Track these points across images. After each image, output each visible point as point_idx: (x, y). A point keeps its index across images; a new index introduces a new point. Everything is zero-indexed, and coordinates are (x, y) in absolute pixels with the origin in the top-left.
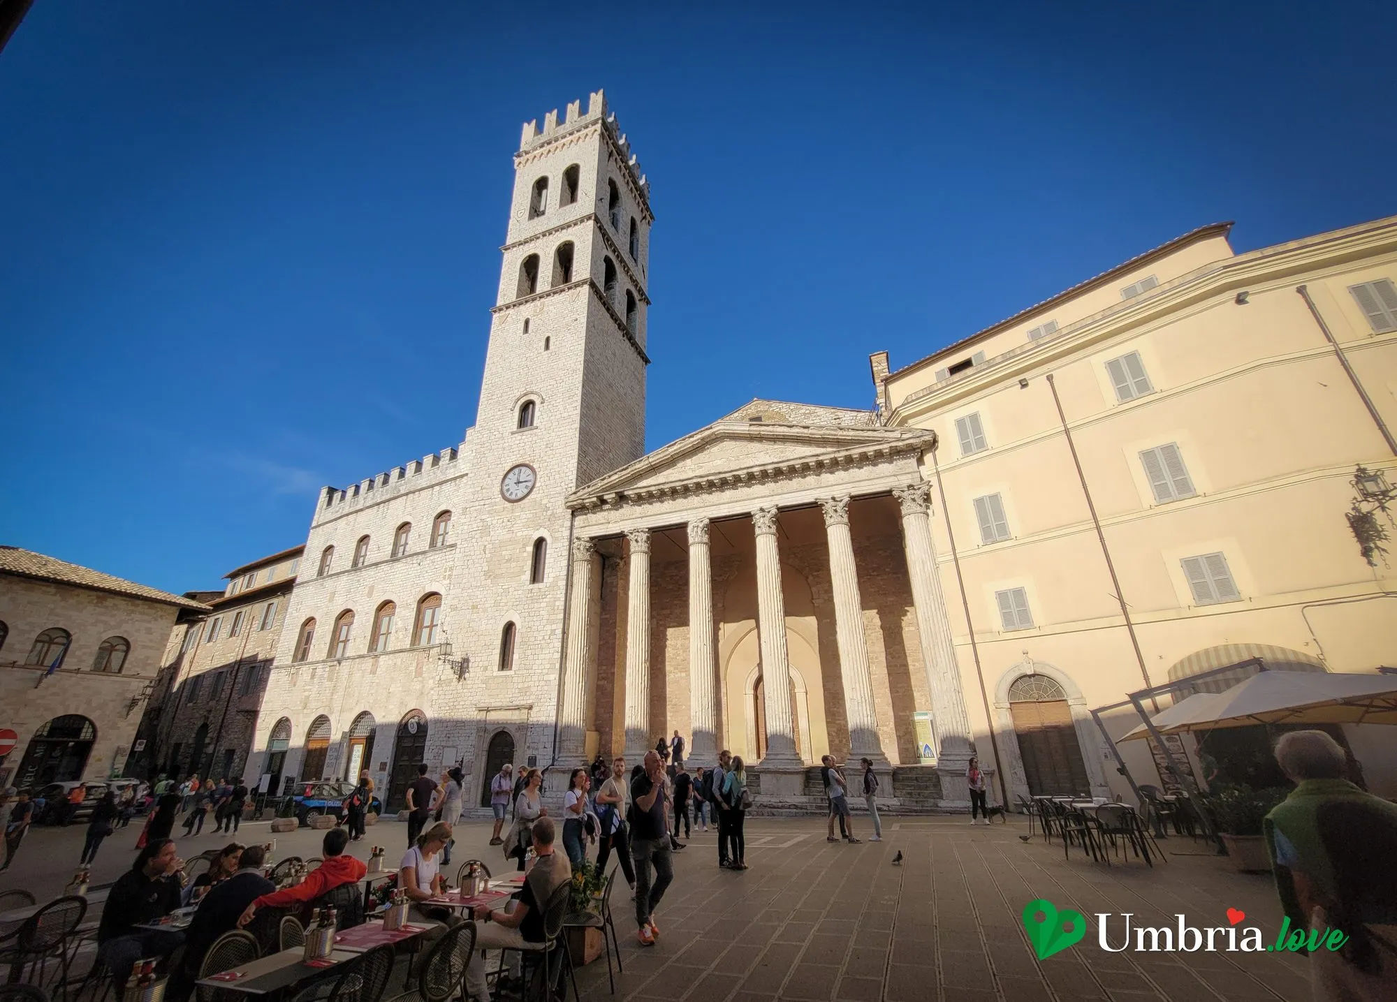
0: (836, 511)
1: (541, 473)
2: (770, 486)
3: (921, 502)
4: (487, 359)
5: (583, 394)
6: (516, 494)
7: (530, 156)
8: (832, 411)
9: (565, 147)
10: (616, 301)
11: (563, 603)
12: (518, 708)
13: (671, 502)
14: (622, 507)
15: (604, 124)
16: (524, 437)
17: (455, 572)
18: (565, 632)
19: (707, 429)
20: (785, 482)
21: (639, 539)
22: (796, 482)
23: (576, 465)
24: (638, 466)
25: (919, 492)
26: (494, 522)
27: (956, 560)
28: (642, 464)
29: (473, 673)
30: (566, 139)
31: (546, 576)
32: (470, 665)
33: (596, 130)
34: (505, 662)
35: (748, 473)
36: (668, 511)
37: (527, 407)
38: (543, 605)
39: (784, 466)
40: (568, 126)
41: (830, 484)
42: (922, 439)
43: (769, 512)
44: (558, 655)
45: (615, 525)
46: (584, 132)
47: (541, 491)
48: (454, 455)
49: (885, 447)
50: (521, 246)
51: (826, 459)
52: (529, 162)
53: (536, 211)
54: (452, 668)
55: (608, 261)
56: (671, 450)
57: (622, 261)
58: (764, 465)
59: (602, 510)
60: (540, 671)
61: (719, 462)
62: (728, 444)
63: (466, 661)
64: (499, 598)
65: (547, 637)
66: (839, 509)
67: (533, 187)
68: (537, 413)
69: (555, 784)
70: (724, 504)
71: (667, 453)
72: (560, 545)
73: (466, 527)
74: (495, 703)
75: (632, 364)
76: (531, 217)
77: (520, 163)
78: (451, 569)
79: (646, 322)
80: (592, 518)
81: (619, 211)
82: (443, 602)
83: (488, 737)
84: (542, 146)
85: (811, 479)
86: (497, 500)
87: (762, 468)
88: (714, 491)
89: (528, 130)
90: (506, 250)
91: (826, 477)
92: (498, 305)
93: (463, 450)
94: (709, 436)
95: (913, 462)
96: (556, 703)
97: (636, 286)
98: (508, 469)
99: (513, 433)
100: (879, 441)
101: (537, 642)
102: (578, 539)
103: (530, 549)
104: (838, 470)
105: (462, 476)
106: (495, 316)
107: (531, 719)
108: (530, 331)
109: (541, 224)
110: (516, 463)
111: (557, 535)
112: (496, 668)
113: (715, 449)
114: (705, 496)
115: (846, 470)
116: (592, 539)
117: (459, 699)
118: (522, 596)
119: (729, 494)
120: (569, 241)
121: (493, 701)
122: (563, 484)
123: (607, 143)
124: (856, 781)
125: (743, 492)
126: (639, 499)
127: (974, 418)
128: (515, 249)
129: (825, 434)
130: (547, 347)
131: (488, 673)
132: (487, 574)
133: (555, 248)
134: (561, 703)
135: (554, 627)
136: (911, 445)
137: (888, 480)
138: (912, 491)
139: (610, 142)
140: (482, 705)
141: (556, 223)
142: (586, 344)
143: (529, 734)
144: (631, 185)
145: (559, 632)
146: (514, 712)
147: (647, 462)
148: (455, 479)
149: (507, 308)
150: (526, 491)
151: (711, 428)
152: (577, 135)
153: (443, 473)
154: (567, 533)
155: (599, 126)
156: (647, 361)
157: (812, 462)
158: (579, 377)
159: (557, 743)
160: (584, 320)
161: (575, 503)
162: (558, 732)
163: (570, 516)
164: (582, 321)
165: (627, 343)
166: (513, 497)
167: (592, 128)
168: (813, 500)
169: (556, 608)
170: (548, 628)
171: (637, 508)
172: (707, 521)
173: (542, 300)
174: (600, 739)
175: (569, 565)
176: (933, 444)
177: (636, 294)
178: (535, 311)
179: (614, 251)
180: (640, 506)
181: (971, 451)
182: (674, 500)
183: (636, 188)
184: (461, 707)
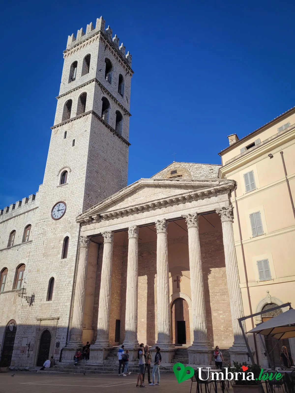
0: (191, 221)
1: (69, 205)
2: (164, 209)
3: (228, 215)
4: (49, 152)
5: (88, 167)
6: (58, 216)
7: (70, 52)
8: (209, 165)
9: (85, 46)
10: (109, 118)
11: (74, 268)
12: (53, 319)
13: (121, 218)
14: (101, 221)
15: (101, 33)
16: (62, 188)
17: (31, 254)
18: (74, 282)
19: (136, 183)
20: (170, 207)
21: (107, 237)
22: (175, 207)
23: (83, 201)
24: (107, 202)
25: (228, 211)
26: (48, 229)
27: (242, 245)
28: (109, 200)
29: (37, 302)
30: (85, 42)
31: (68, 255)
32: (35, 298)
33: (98, 37)
34: (49, 297)
35: (152, 204)
36: (120, 222)
37: (64, 174)
38: (66, 269)
39: (167, 200)
40: (86, 36)
41: (189, 207)
42: (228, 184)
43: (162, 222)
44: (71, 293)
45: (98, 230)
46: (93, 38)
47: (68, 215)
48: (34, 198)
49: (212, 189)
50: (65, 96)
51: (186, 196)
52: (70, 55)
53: (71, 79)
54: (26, 300)
55: (104, 99)
56: (121, 193)
57: (113, 98)
58: (159, 200)
59: (92, 223)
60: (63, 301)
61: (142, 198)
62: (146, 189)
63: (33, 296)
64: (48, 266)
65: (67, 285)
66: (192, 220)
67: (71, 66)
68: (68, 177)
69: (66, 355)
70: (143, 218)
71: (119, 195)
72: (75, 240)
73: (36, 232)
74: (44, 316)
75: (119, 147)
76: (70, 82)
77: (66, 55)
78: (30, 253)
79: (128, 125)
80: (88, 227)
81: (112, 73)
82: (26, 268)
83: (41, 333)
84: (75, 47)
85: (181, 206)
86: (50, 219)
87: (158, 201)
88: (139, 213)
89: (70, 38)
90: (58, 98)
91: (188, 204)
92: (54, 125)
93: (38, 195)
94: (137, 186)
95: (226, 196)
96: (68, 317)
97: (122, 108)
98: (55, 204)
99: (58, 187)
100: (210, 186)
101: (62, 287)
102: (82, 237)
103: (62, 242)
104: (193, 201)
105: (36, 208)
106: (53, 130)
107: (58, 324)
108: (67, 137)
109: (74, 84)
110: (59, 201)
111: (73, 235)
112: (45, 299)
113: (141, 192)
114: (136, 215)
115: (197, 200)
116: (88, 236)
117: (30, 315)
118: (57, 265)
119: (146, 214)
120: (85, 92)
121: (43, 315)
122: (77, 210)
123: (104, 41)
124: (193, 356)
125: (152, 212)
126: (108, 218)
127: (251, 173)
128: (62, 97)
129: (186, 184)
130: (74, 145)
131: (42, 302)
132: (44, 255)
133: (79, 96)
134: (71, 317)
135: (70, 279)
136: (224, 188)
137: (215, 205)
138: (225, 210)
139: (106, 41)
140: (39, 317)
141: (80, 84)
142: (90, 142)
143: (57, 331)
144: (119, 58)
145: (72, 282)
146: (52, 321)
147: (110, 200)
148: (33, 209)
149: (58, 127)
150: (62, 214)
151: (138, 182)
152: (90, 40)
153: (29, 207)
154: (78, 234)
155: (99, 35)
156: (128, 144)
157: (180, 197)
158: (86, 159)
159: (69, 336)
160: (89, 131)
161: (80, 220)
162: (69, 331)
163: (79, 226)
164: (88, 131)
165: (116, 138)
166: (56, 218)
167: (96, 36)
168: (180, 216)
169: (71, 270)
170: (68, 280)
171: (107, 222)
172: (135, 227)
173: (72, 122)
174: (94, 334)
175: (77, 250)
176: (234, 186)
177: (122, 112)
178: (69, 127)
179: (108, 94)
180: (108, 220)
181: (250, 190)
182: (122, 217)
183: (122, 60)
184: (30, 318)
